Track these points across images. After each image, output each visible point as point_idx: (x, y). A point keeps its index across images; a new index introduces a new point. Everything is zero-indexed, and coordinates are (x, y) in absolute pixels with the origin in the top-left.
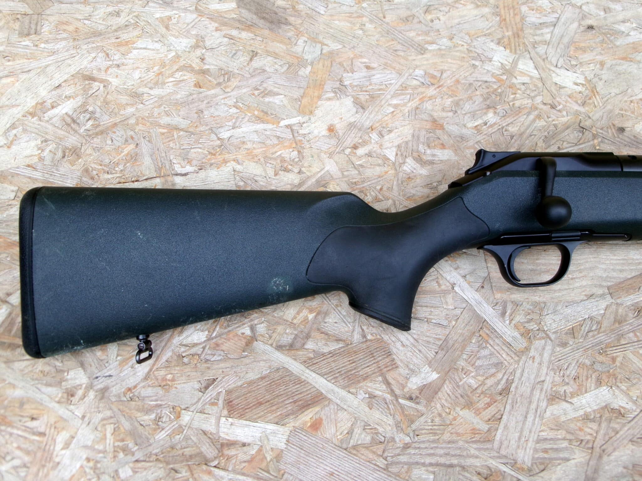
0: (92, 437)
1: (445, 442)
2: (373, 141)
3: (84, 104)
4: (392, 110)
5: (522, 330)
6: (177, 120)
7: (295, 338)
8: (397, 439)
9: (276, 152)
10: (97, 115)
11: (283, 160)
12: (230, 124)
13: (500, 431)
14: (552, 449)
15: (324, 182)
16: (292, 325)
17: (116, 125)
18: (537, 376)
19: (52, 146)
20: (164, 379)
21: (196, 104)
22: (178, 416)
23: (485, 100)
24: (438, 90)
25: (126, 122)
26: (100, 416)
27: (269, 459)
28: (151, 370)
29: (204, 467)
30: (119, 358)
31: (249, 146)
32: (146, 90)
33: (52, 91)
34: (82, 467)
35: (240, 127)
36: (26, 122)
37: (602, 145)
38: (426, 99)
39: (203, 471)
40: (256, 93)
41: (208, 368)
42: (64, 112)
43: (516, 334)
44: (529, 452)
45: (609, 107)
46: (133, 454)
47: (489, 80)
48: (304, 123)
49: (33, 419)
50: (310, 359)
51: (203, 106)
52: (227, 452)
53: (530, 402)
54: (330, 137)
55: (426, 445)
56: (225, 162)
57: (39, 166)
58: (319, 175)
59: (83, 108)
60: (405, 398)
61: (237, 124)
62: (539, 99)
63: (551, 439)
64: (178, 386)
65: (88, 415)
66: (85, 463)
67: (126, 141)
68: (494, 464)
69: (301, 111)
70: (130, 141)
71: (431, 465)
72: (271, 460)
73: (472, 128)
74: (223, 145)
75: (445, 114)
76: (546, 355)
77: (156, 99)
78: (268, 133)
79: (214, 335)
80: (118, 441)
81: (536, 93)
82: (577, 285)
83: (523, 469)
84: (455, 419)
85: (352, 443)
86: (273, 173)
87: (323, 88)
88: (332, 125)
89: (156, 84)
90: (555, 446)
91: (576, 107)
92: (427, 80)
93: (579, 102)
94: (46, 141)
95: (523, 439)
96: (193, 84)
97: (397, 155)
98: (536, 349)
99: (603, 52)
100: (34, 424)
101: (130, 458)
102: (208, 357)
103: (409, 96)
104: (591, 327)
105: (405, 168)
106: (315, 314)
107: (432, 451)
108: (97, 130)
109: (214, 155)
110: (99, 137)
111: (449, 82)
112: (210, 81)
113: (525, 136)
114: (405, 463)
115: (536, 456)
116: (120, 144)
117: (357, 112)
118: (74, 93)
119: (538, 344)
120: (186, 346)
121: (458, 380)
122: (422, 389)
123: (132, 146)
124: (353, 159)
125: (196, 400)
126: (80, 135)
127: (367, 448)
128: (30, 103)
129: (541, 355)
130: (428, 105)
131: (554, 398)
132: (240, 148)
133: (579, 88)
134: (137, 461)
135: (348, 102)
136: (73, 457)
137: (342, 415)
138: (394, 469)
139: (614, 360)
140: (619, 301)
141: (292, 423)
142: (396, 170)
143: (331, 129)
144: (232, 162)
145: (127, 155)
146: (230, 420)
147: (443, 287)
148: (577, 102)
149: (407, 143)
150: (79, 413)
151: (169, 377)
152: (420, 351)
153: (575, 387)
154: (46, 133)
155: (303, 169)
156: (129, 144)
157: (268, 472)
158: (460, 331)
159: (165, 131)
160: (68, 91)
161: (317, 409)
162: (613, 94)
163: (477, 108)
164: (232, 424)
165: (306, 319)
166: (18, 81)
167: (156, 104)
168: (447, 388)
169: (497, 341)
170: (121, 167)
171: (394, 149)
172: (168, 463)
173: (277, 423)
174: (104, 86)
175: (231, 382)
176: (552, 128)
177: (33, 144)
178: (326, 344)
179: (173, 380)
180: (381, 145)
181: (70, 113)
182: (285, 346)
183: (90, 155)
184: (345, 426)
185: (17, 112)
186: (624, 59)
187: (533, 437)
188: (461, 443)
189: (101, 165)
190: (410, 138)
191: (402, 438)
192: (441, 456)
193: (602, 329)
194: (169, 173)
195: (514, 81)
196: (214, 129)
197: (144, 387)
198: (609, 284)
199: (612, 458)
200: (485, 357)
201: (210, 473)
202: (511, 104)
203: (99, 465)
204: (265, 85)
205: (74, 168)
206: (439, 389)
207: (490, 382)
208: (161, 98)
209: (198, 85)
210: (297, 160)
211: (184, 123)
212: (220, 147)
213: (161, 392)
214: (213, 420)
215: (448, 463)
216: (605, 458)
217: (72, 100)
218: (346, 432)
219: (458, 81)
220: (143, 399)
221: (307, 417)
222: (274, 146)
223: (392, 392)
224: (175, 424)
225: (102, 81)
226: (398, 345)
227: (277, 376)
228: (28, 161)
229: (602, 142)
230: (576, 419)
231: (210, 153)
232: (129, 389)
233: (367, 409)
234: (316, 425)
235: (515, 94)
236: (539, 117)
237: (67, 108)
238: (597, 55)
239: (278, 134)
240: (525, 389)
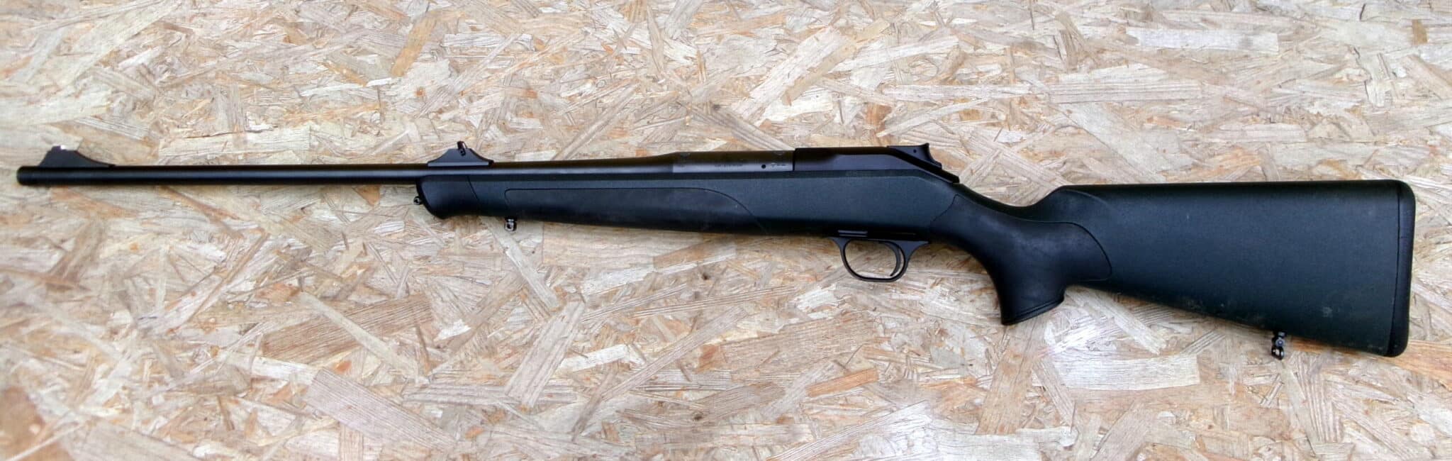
0: (130, 369)
1: (460, 384)
2: (460, 106)
3: (163, 55)
4: (489, 75)
5: (560, 293)
6: (260, 76)
7: (340, 291)
8: (417, 381)
9: (358, 113)
10: (175, 67)
11: (363, 122)
12: (316, 82)
13: (514, 377)
14: (557, 394)
15: (401, 146)
16: (340, 279)
17: (193, 78)
18: (563, 332)
19: (123, 97)
20: (207, 322)
21: (283, 60)
22: (215, 354)
23: (587, 69)
24: (541, 56)
25: (204, 76)
26: (141, 352)
27: (294, 393)
28: (195, 314)
29: (232, 398)
30: (166, 302)
31: (331, 105)
32: (231, 42)
33: (129, 39)
34: (117, 394)
35: (325, 86)
36: (98, 72)
37: (693, 121)
38: (526, 66)
39: (230, 401)
40: (349, 50)
41: (251, 314)
42: (140, 62)
43: (554, 296)
44: (535, 396)
45: (713, 83)
46: (167, 384)
47: (596, 48)
48: (393, 84)
49: (76, 352)
50: (350, 309)
51: (289, 62)
52: (256, 385)
53: (549, 355)
54: (416, 100)
55: (443, 386)
56: (303, 120)
57: (107, 117)
58: (398, 138)
59: (161, 60)
60: (432, 346)
61: (322, 83)
62: (643, 71)
63: (559, 386)
64: (219, 329)
65: (129, 351)
66: (121, 390)
67: (202, 95)
68: (499, 403)
69: (393, 73)
70: (206, 95)
71: (443, 403)
72: (296, 394)
73: (566, 98)
74: (304, 104)
75: (541, 82)
76: (576, 316)
77: (241, 53)
78: (352, 93)
79: (262, 284)
80: (154, 373)
81: (642, 65)
82: (625, 254)
83: (525, 409)
84: (475, 366)
85: (374, 382)
86: (350, 135)
87: (421, 49)
88: (422, 88)
89: (243, 36)
90: (560, 392)
91: (679, 82)
92: (533, 44)
93: (684, 77)
94: (117, 92)
95: (533, 385)
96: (282, 38)
97: (482, 121)
98: (568, 310)
99: (724, 25)
100: (77, 356)
101: (164, 388)
102: (252, 304)
103: (509, 62)
104: (626, 292)
105: (487, 135)
106: (363, 270)
107: (446, 392)
108: (174, 82)
109: (293, 113)
110: (175, 90)
111: (555, 49)
112: (302, 36)
113: (617, 109)
114: (419, 401)
115: (540, 399)
116: (194, 98)
117: (450, 76)
118: (153, 42)
119: (571, 305)
120: (233, 293)
121: (486, 332)
122: (450, 340)
123: (208, 101)
124: (436, 123)
125: (233, 341)
126: (154, 86)
127: (387, 387)
128: (104, 51)
129: (572, 315)
130: (527, 73)
131: (571, 352)
132: (320, 107)
133: (689, 62)
134: (170, 391)
135: (444, 64)
136: (110, 386)
137: (370, 359)
138: (408, 405)
139: (637, 322)
140: (660, 271)
141: (322, 363)
142: (477, 136)
143: (420, 92)
144: (311, 122)
145: (201, 109)
146: (264, 359)
147: (495, 251)
148: (681, 77)
149: (495, 110)
150: (119, 349)
151: (212, 320)
152: (458, 307)
153: (594, 344)
154: (119, 84)
155: (382, 132)
156: (205, 99)
157: (291, 404)
158: (501, 291)
159: (244, 86)
160: (148, 40)
161: (348, 353)
162: (720, 70)
163: (577, 77)
164: (264, 363)
165: (354, 275)
166: (93, 27)
167: (240, 58)
168: (475, 340)
169: (533, 301)
170: (193, 122)
171: (481, 116)
172: (198, 392)
173: (308, 363)
174: (187, 37)
175: (270, 327)
176: (648, 102)
177: (103, 94)
178: (369, 298)
179: (215, 323)
180: (468, 111)
181: (147, 64)
182: (329, 297)
183: (163, 108)
184: (369, 370)
185: (89, 60)
186: (744, 34)
187: (543, 383)
188: (474, 387)
189: (172, 119)
190: (499, 105)
191: (422, 380)
192: (454, 396)
193: (636, 295)
194: (242, 129)
195: (623, 51)
196: (297, 87)
197: (187, 328)
198: (656, 255)
199: (608, 403)
200: (518, 314)
201: (237, 402)
202: (613, 75)
203: (134, 393)
204: (359, 43)
205: (143, 120)
206: (467, 341)
207: (515, 337)
208: (246, 51)
209: (288, 40)
210: (378, 122)
211: (266, 79)
212: (300, 105)
213: (201, 332)
214: (247, 359)
215: (458, 401)
216: (602, 403)
217: (150, 50)
218: (370, 373)
219: (564, 49)
220: (184, 339)
221: (338, 359)
222: (357, 106)
223: (422, 341)
224: (212, 362)
225: (184, 31)
226: (439, 300)
227: (316, 323)
228: (96, 112)
229: (694, 119)
230: (587, 370)
231: (288, 111)
232: (172, 330)
233: (395, 355)
234: (344, 367)
235: (620, 65)
236: (637, 90)
237: (143, 58)
238: (718, 28)
239: (364, 94)
240: (547, 344)
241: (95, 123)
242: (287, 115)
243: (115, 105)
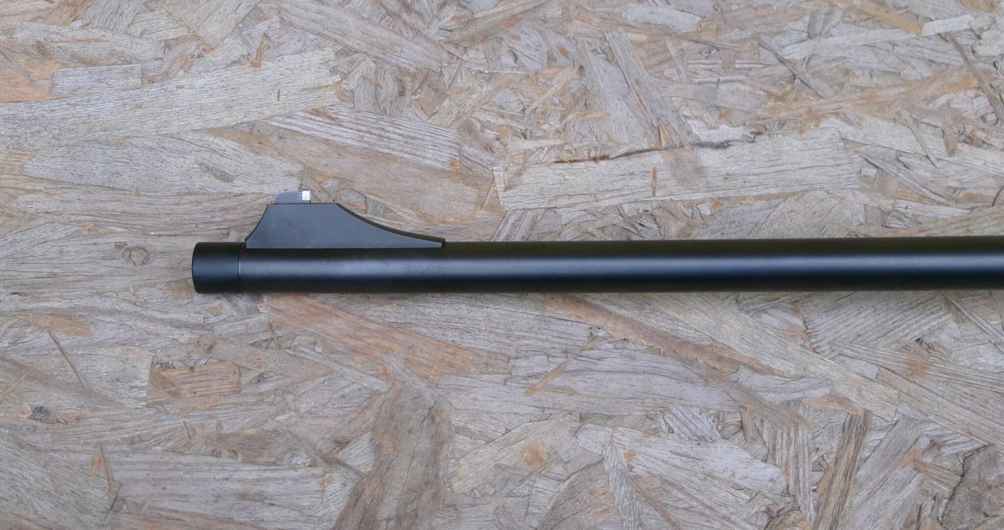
241: (318, 128)
242: (770, 104)
243: (352, 83)
